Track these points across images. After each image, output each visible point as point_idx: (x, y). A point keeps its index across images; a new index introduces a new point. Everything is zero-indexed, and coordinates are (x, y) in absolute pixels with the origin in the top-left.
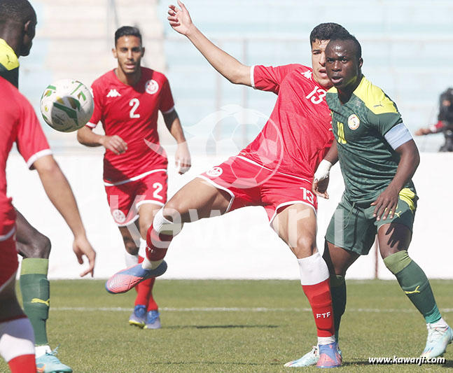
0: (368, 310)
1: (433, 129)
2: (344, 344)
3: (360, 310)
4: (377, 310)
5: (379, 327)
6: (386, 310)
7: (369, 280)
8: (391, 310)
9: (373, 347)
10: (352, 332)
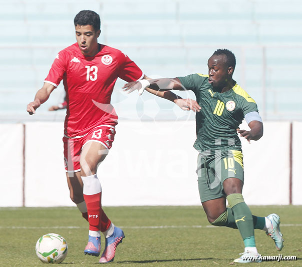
0: (18, 228)
1: (61, 106)
2: (3, 250)
3: (14, 228)
4: (24, 227)
5: (26, 239)
6: (30, 228)
7: (19, 208)
8: (34, 228)
9: (22, 252)
10: (8, 242)
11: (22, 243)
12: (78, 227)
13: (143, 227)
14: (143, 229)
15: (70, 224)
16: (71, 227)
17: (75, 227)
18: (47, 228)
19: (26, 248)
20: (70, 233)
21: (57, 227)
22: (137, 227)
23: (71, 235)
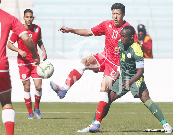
11: (107, 121)
12: (136, 113)
13: (170, 113)
14: (170, 114)
15: (132, 111)
16: (133, 113)
17: (135, 113)
18: (120, 113)
19: (109, 124)
20: (132, 116)
21: (125, 113)
22: (167, 113)
23: (133, 117)
